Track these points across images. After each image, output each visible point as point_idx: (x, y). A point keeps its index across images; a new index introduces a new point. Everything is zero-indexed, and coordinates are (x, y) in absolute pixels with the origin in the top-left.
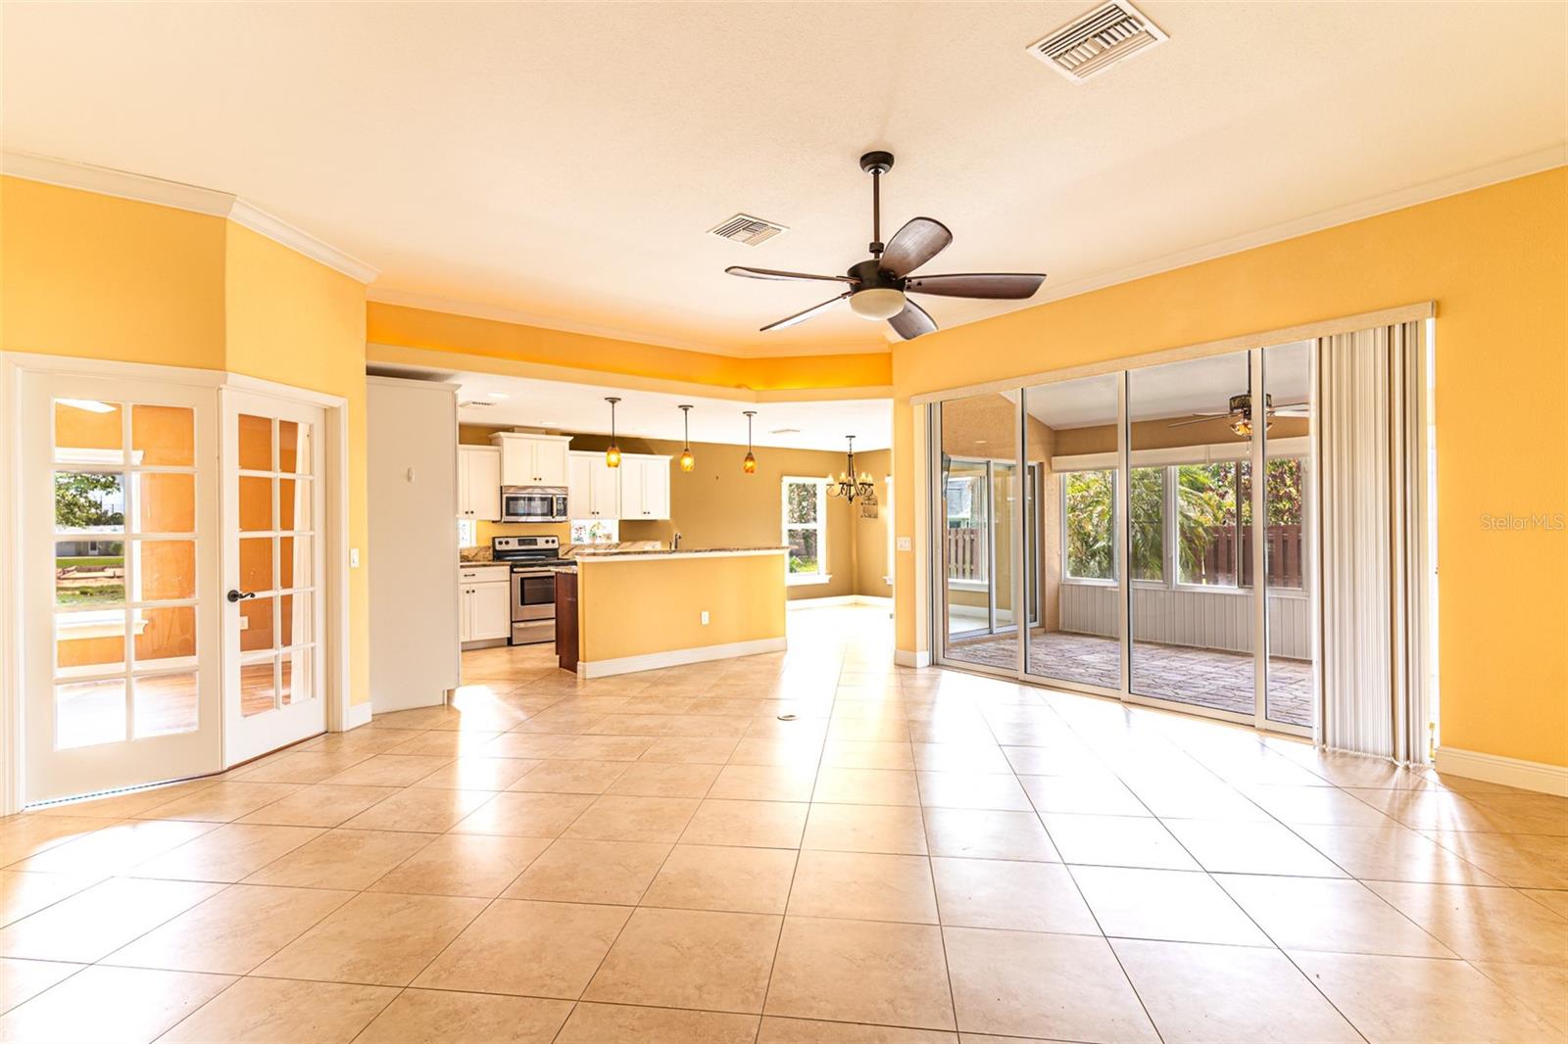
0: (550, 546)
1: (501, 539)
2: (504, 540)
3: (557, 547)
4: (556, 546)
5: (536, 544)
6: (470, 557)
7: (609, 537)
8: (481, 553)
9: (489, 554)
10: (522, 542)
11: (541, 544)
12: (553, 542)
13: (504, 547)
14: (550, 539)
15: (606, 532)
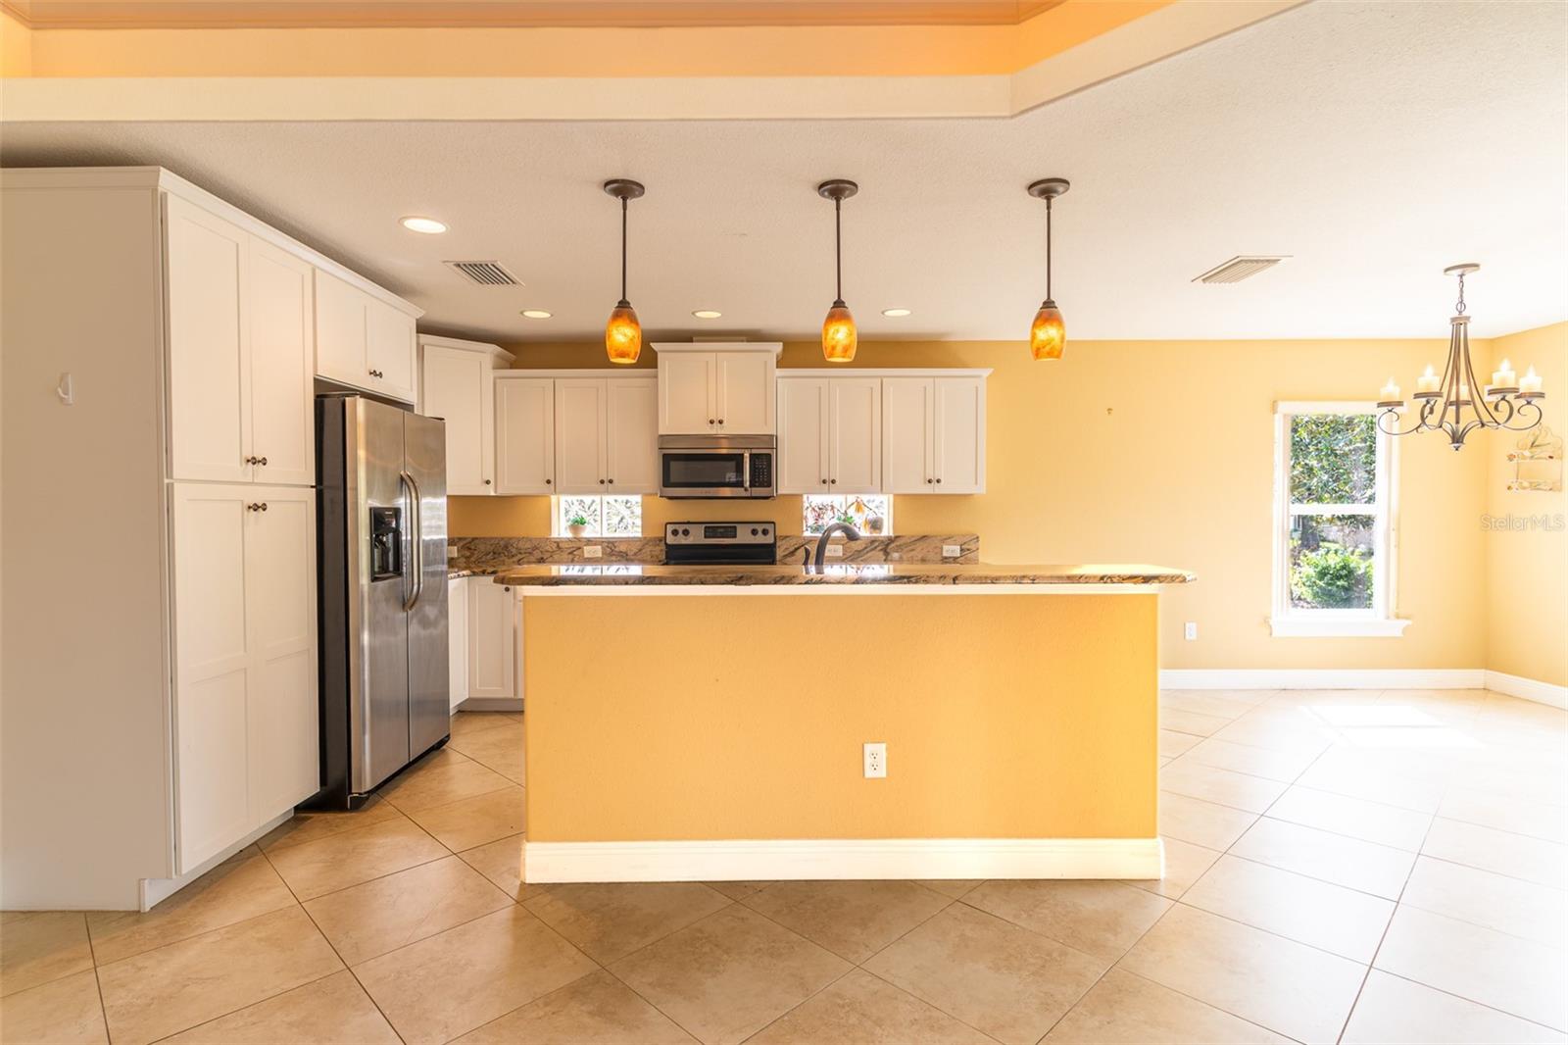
0: (760, 539)
1: (677, 527)
2: (680, 528)
3: (772, 541)
4: (769, 539)
5: (735, 537)
6: (630, 553)
7: (875, 525)
8: (648, 549)
9: (660, 551)
10: (711, 529)
11: (744, 537)
12: (765, 532)
13: (682, 540)
14: (760, 528)
15: (872, 516)
